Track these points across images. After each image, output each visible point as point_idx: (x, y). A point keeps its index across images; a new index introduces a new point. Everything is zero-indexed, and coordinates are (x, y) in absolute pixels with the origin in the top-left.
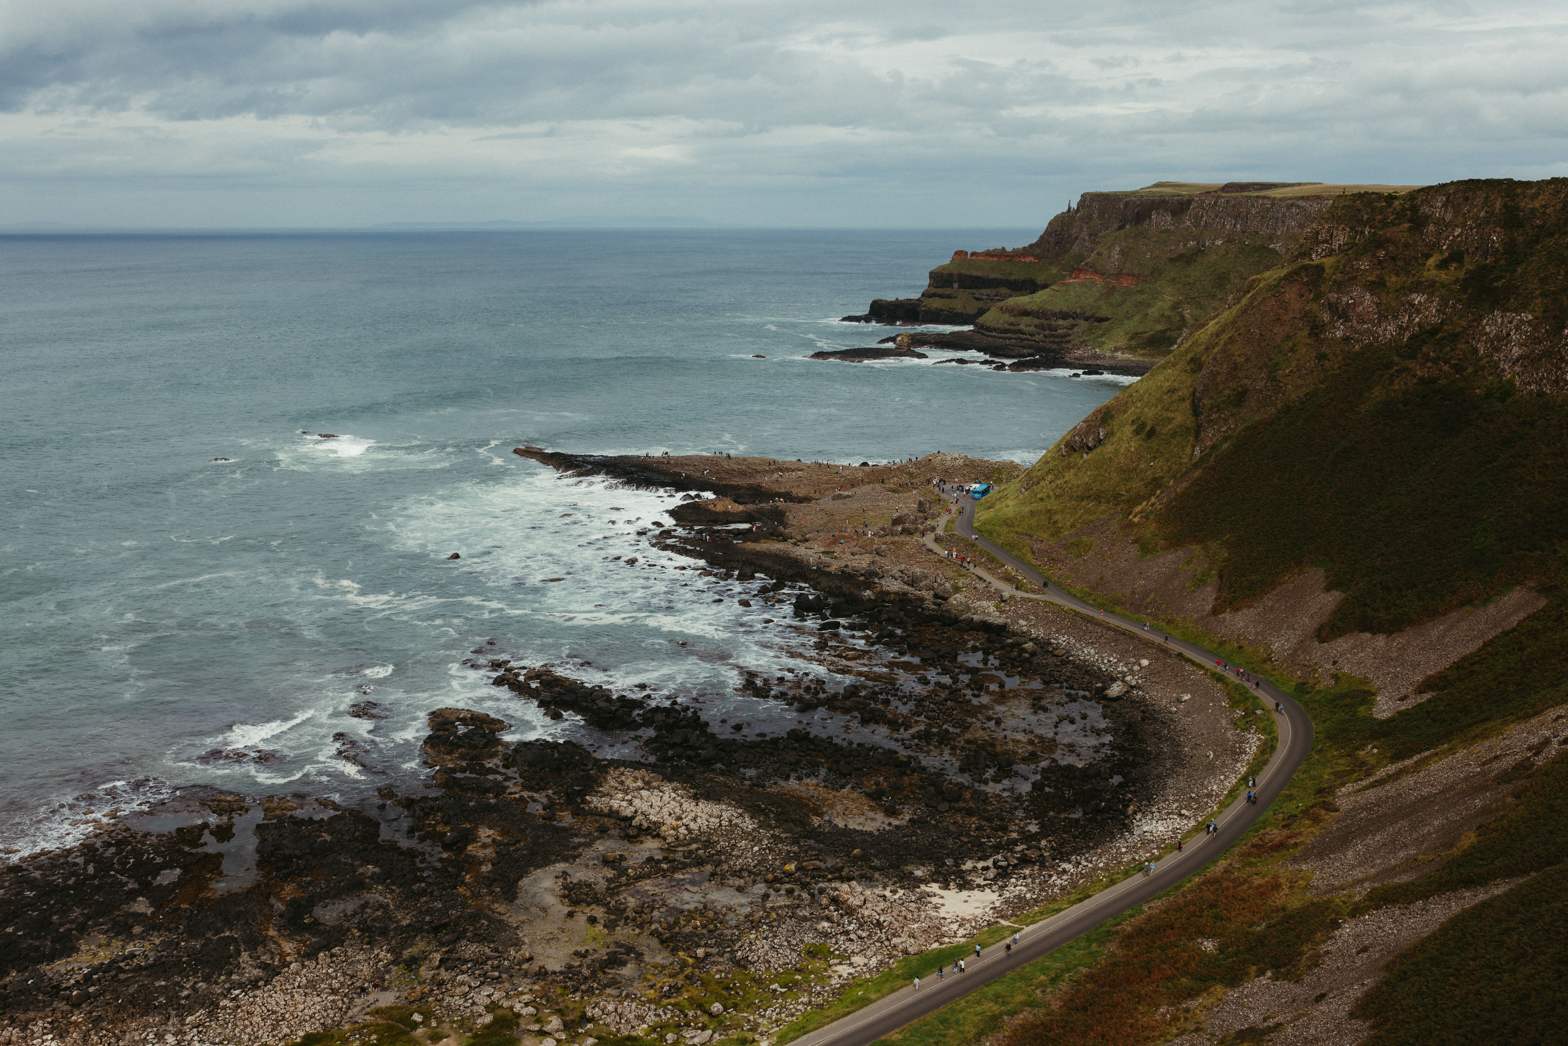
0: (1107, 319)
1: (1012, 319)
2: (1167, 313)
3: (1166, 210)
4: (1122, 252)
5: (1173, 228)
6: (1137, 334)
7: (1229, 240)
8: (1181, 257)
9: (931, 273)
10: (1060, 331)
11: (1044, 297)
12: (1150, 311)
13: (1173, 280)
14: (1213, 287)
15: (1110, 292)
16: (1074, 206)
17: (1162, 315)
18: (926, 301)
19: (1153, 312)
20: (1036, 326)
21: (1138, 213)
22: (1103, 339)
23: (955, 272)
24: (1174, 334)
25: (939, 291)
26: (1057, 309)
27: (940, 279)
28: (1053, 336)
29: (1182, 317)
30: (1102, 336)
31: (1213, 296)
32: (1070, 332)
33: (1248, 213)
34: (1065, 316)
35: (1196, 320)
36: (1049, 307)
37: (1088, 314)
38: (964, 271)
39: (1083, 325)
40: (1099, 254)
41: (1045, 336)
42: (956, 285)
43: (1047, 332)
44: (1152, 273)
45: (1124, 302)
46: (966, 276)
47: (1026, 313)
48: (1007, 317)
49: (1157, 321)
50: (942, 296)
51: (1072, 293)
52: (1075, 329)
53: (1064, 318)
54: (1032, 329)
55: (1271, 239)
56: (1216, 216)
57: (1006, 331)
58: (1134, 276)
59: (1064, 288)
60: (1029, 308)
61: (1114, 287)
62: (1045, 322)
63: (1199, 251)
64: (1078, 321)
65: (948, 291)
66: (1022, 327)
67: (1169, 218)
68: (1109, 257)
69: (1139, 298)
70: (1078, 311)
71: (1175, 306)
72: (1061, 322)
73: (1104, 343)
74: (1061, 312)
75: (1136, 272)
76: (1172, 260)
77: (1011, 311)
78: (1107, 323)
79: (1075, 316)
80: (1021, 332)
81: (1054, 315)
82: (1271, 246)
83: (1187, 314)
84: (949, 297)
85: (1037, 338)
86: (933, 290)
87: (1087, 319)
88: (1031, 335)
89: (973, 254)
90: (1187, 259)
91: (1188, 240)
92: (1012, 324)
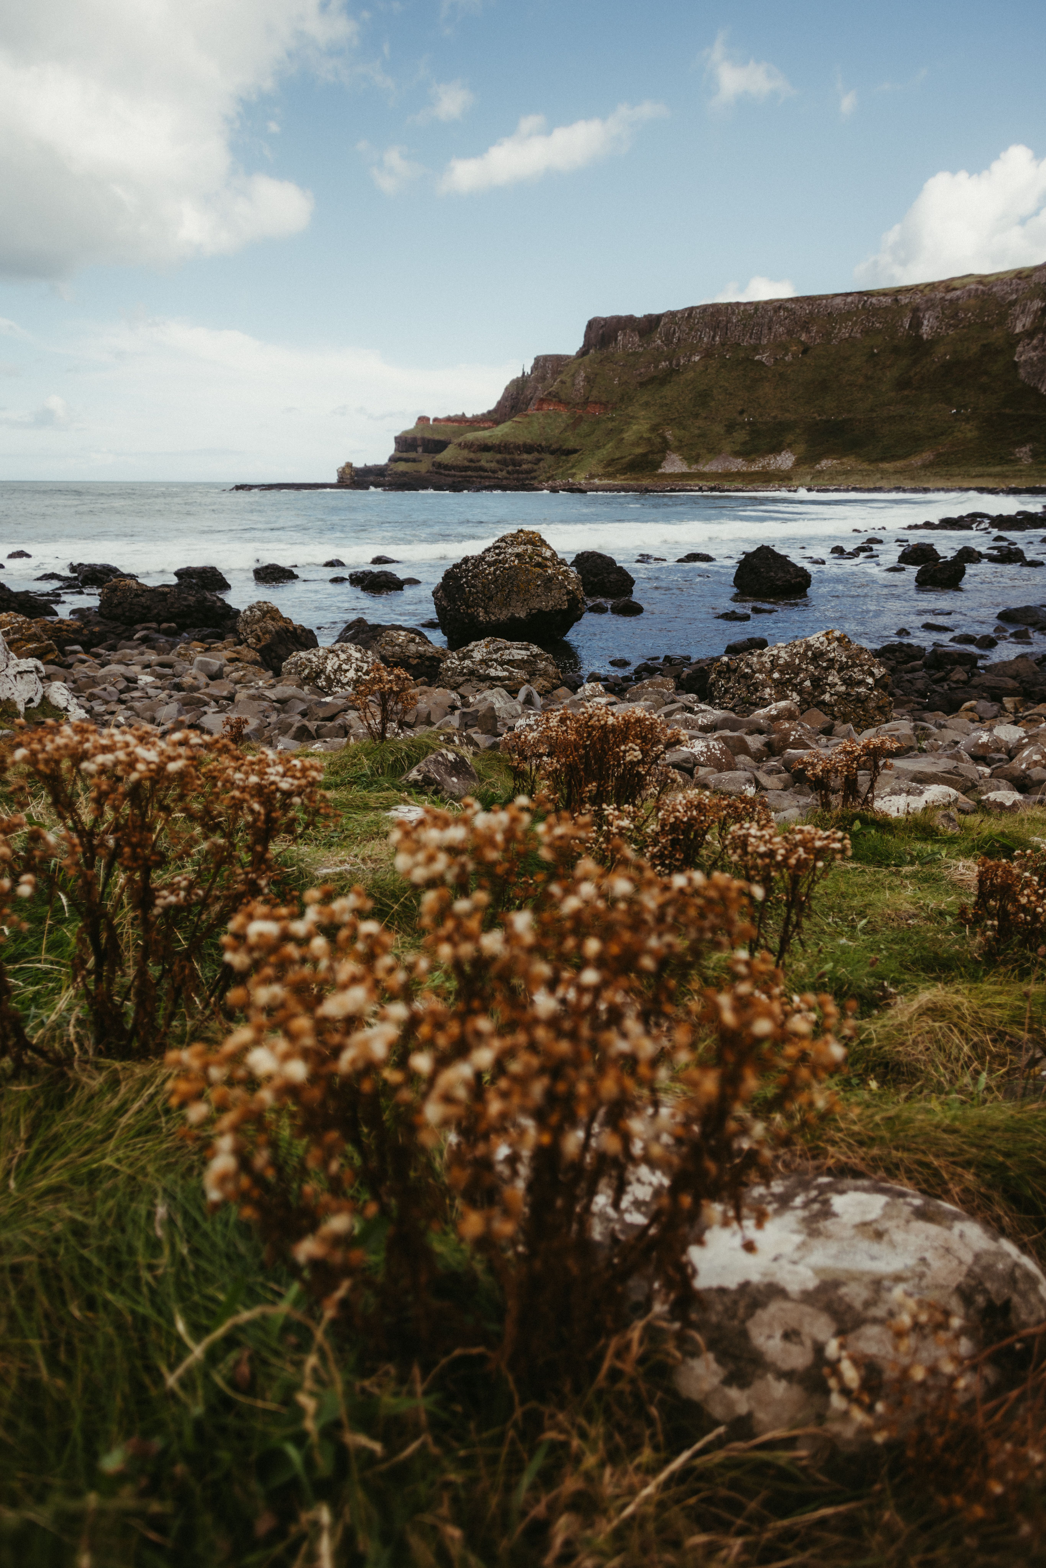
0: (575, 451)
1: (472, 456)
2: (645, 435)
3: (633, 330)
4: (587, 379)
5: (641, 349)
6: (613, 460)
7: (708, 354)
8: (652, 380)
9: (396, 438)
10: (524, 467)
11: (506, 430)
12: (625, 435)
13: (647, 404)
14: (694, 406)
15: (577, 422)
16: (528, 370)
17: (641, 438)
18: (392, 466)
19: (629, 435)
20: (498, 462)
21: (603, 335)
22: (574, 471)
23: (419, 435)
24: (657, 457)
25: (405, 455)
26: (520, 441)
27: (405, 443)
28: (518, 472)
29: (664, 439)
30: (573, 467)
31: (697, 416)
32: (536, 467)
33: (728, 322)
34: (528, 449)
35: (681, 441)
36: (511, 439)
37: (554, 446)
38: (428, 435)
39: (549, 459)
40: (563, 382)
41: (508, 472)
42: (420, 450)
43: (510, 468)
44: (622, 399)
45: (593, 432)
46: (429, 440)
47: (485, 448)
48: (465, 453)
49: (636, 444)
50: (407, 460)
51: (536, 424)
52: (541, 464)
53: (529, 453)
54: (493, 465)
55: (755, 349)
56: (691, 329)
57: (466, 469)
58: (601, 403)
59: (527, 419)
60: (489, 442)
61: (581, 417)
62: (508, 457)
63: (672, 372)
64: (543, 455)
65: (412, 455)
66: (483, 463)
67: (636, 339)
68: (573, 385)
69: (610, 425)
70: (544, 443)
71: (654, 429)
72: (525, 456)
73: (575, 474)
74: (525, 445)
75: (604, 399)
76: (642, 385)
77: (468, 446)
78: (576, 455)
79: (540, 449)
80: (482, 469)
81: (517, 447)
82: (757, 357)
83: (669, 435)
84: (414, 460)
85: (500, 475)
86: (399, 455)
87: (552, 453)
88: (494, 472)
89: (435, 420)
90: (662, 380)
91: (660, 361)
92: (471, 461)
